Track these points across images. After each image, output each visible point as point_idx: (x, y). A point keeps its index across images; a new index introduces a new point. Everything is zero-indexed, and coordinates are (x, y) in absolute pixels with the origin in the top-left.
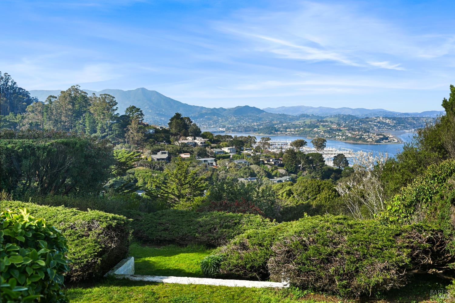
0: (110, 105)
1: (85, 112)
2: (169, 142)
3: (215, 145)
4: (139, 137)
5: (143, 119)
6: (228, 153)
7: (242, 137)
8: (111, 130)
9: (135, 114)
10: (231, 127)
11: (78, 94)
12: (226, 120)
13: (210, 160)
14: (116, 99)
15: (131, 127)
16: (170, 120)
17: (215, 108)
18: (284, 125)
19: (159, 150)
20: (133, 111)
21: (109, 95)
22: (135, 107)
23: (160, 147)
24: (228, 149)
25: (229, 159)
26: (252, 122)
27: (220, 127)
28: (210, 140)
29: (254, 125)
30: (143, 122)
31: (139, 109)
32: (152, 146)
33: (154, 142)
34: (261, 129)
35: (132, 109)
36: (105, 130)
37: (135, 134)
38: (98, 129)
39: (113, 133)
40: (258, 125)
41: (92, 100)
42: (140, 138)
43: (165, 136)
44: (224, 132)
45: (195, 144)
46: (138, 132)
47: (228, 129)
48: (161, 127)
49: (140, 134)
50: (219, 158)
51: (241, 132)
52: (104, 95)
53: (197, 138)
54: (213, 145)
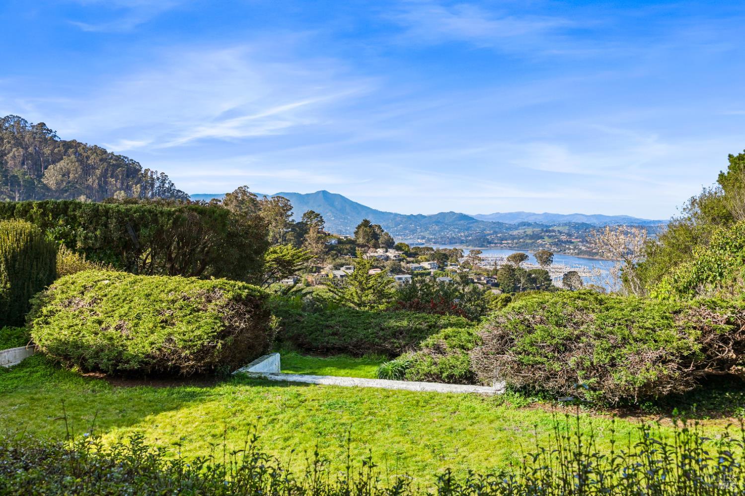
0: (284, 210)
2: (354, 255)
3: (411, 259)
4: (318, 248)
5: (324, 227)
6: (428, 269)
7: (445, 250)
8: (285, 240)
9: (314, 221)
10: (432, 239)
11: (245, 197)
12: (426, 230)
13: (405, 277)
14: (292, 203)
15: (309, 236)
16: (357, 228)
17: (412, 215)
18: (498, 236)
19: (342, 265)
20: (311, 216)
21: (282, 198)
22: (314, 212)
23: (343, 261)
24: (429, 264)
26: (459, 232)
27: (418, 238)
28: (406, 253)
29: (461, 236)
30: (324, 230)
31: (319, 215)
32: (334, 259)
33: (336, 254)
34: (470, 240)
35: (311, 214)
36: (278, 240)
37: (314, 245)
40: (466, 236)
41: (262, 204)
42: (320, 250)
43: (350, 248)
44: (423, 244)
45: (387, 258)
46: (317, 242)
47: (429, 240)
48: (345, 237)
49: (320, 245)
51: (444, 244)
52: (277, 197)
53: (390, 250)
54: (409, 259)
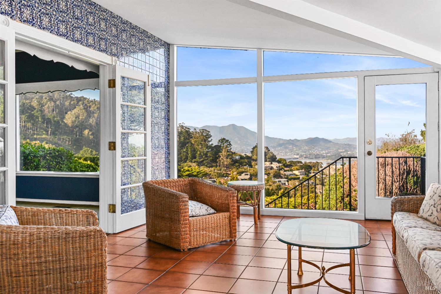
0: (206, 138)
1: (188, 143)
2: (251, 166)
3: (288, 169)
4: (227, 162)
5: (231, 148)
6: (298, 175)
7: (310, 163)
8: (207, 157)
9: (225, 144)
10: (303, 155)
11: (183, 130)
12: (300, 149)
13: (283, 180)
14: (211, 133)
15: (222, 154)
16: (252, 149)
17: (290, 140)
18: (348, 153)
19: (242, 172)
20: (223, 142)
21: (205, 130)
22: (225, 139)
23: (243, 170)
24: (299, 172)
25: (298, 180)
26: (322, 151)
27: (294, 155)
28: (284, 165)
29: (323, 153)
30: (231, 151)
31: (228, 140)
32: (238, 169)
33: (239, 165)
34: (329, 156)
35: (223, 140)
36: (203, 156)
37: (225, 160)
38: (197, 155)
39: (208, 159)
40: (326, 153)
41: (193, 134)
42: (229, 163)
43: (248, 161)
44: (298, 158)
45: (272, 168)
46: (227, 158)
47: (301, 156)
48: (245, 155)
49: (228, 160)
50: (291, 179)
51: (312, 158)
52: (202, 130)
53: (273, 163)
54: (286, 169)
